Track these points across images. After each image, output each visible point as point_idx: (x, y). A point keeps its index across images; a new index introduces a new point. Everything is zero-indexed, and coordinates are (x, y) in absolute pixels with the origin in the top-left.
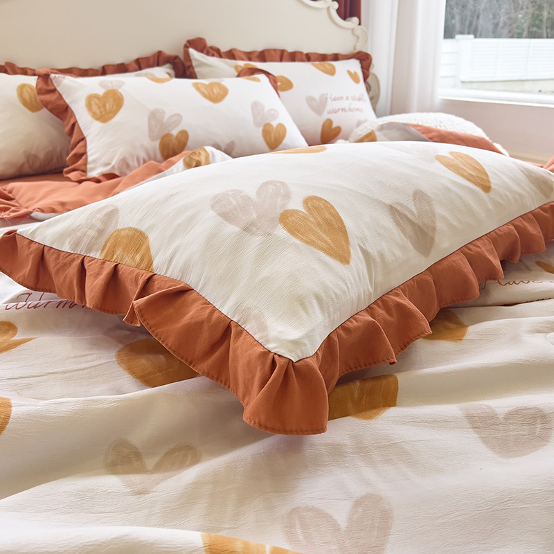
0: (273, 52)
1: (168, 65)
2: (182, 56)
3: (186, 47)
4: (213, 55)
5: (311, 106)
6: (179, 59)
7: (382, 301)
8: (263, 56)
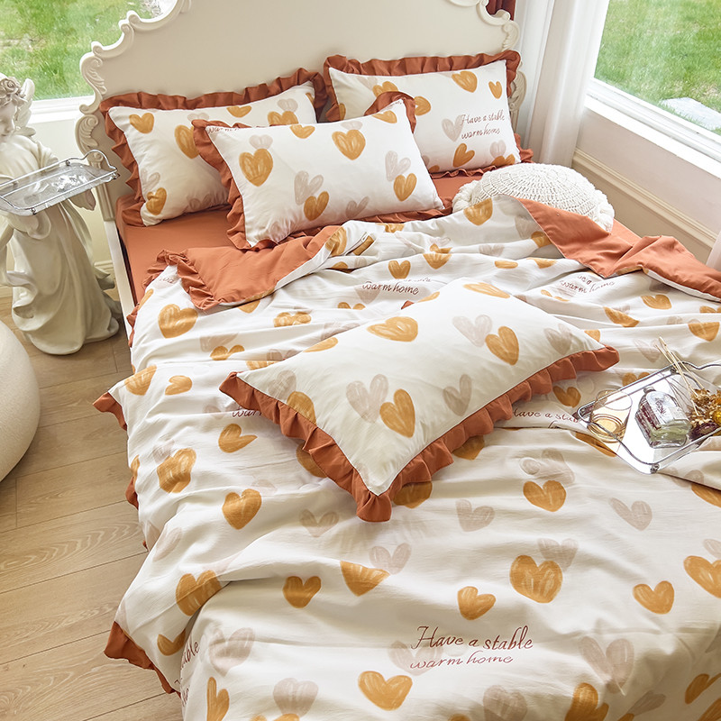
0: (414, 61)
1: (308, 83)
2: (321, 73)
3: (326, 66)
4: (353, 72)
5: (446, 131)
6: (320, 76)
7: (430, 447)
8: (403, 67)
